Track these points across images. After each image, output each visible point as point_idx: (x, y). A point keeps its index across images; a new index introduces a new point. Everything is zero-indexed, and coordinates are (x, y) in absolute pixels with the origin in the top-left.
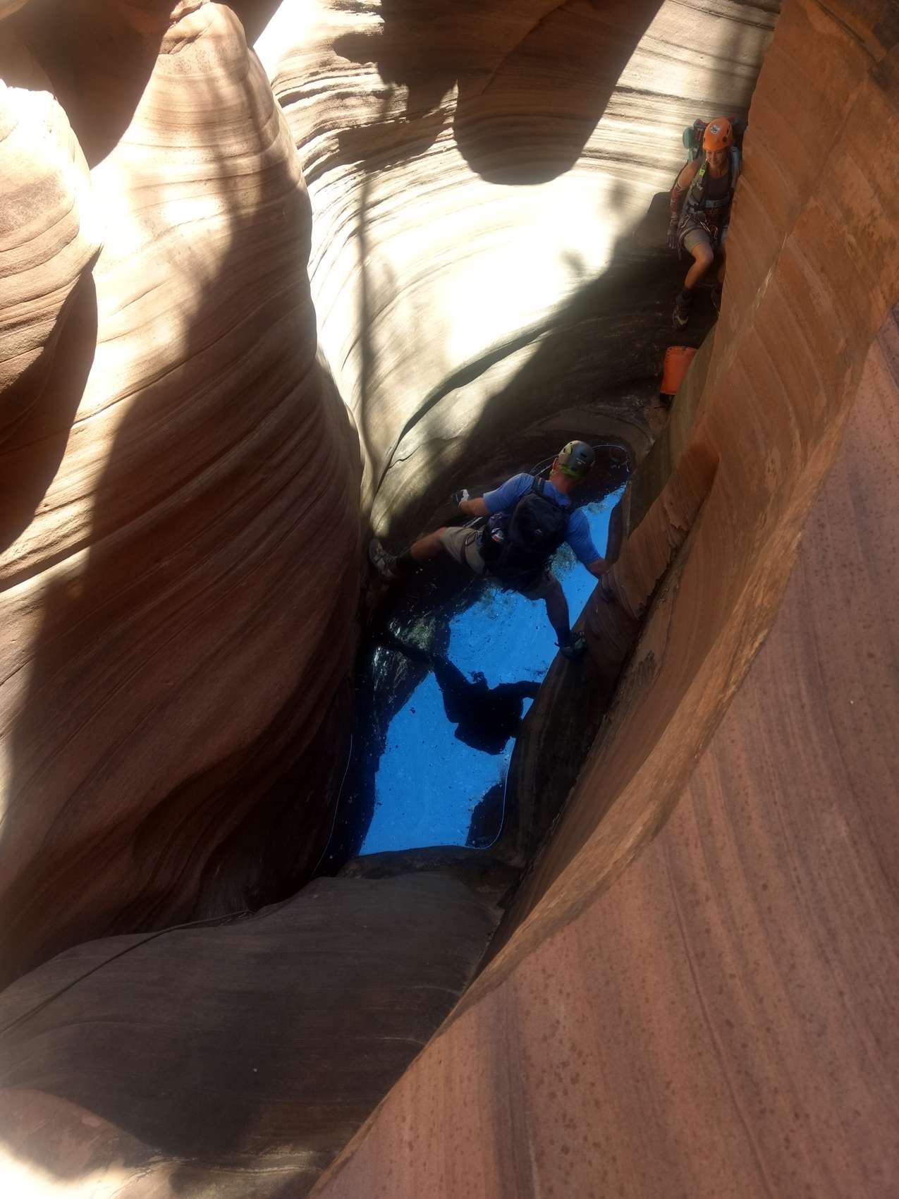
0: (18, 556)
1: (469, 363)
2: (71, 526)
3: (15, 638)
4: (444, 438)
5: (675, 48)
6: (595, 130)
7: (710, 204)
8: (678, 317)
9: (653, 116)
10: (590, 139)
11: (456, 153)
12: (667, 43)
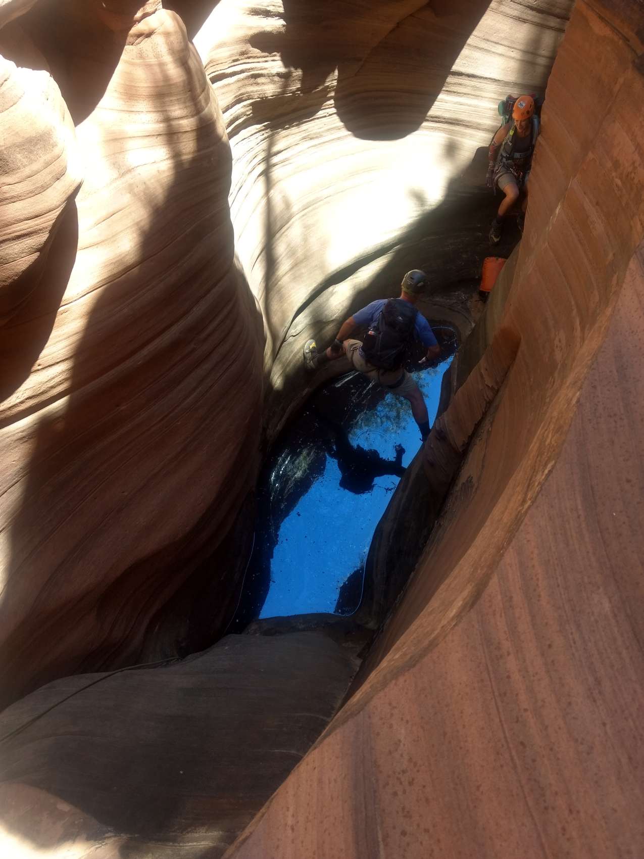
0: (18, 401)
1: (342, 267)
2: (57, 380)
3: (16, 459)
4: (324, 320)
5: (494, 44)
6: (436, 102)
7: (517, 155)
8: (493, 237)
9: (478, 93)
10: (432, 109)
11: (336, 117)
12: (488, 40)
